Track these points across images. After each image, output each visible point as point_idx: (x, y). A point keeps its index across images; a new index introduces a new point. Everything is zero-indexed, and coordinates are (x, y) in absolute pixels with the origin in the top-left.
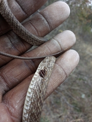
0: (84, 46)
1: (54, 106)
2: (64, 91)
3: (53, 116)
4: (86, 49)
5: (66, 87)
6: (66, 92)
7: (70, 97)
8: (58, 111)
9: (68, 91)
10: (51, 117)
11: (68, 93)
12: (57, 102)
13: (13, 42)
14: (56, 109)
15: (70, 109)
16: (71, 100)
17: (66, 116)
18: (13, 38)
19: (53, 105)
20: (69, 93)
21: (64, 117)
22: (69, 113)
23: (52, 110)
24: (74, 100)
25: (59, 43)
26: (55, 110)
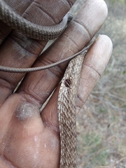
0: (118, 23)
1: (99, 117)
2: (106, 94)
3: (102, 129)
4: (122, 27)
5: (108, 88)
6: (110, 95)
7: (117, 99)
8: (106, 121)
9: (112, 94)
10: (100, 131)
11: (113, 96)
12: (101, 111)
13: (25, 46)
14: (103, 119)
15: (122, 115)
16: (119, 103)
17: (119, 125)
18: (23, 41)
19: (97, 116)
20: (115, 95)
21: (116, 126)
22: (121, 120)
23: (98, 122)
24: (123, 102)
25: (85, 27)
26: (102, 121)
